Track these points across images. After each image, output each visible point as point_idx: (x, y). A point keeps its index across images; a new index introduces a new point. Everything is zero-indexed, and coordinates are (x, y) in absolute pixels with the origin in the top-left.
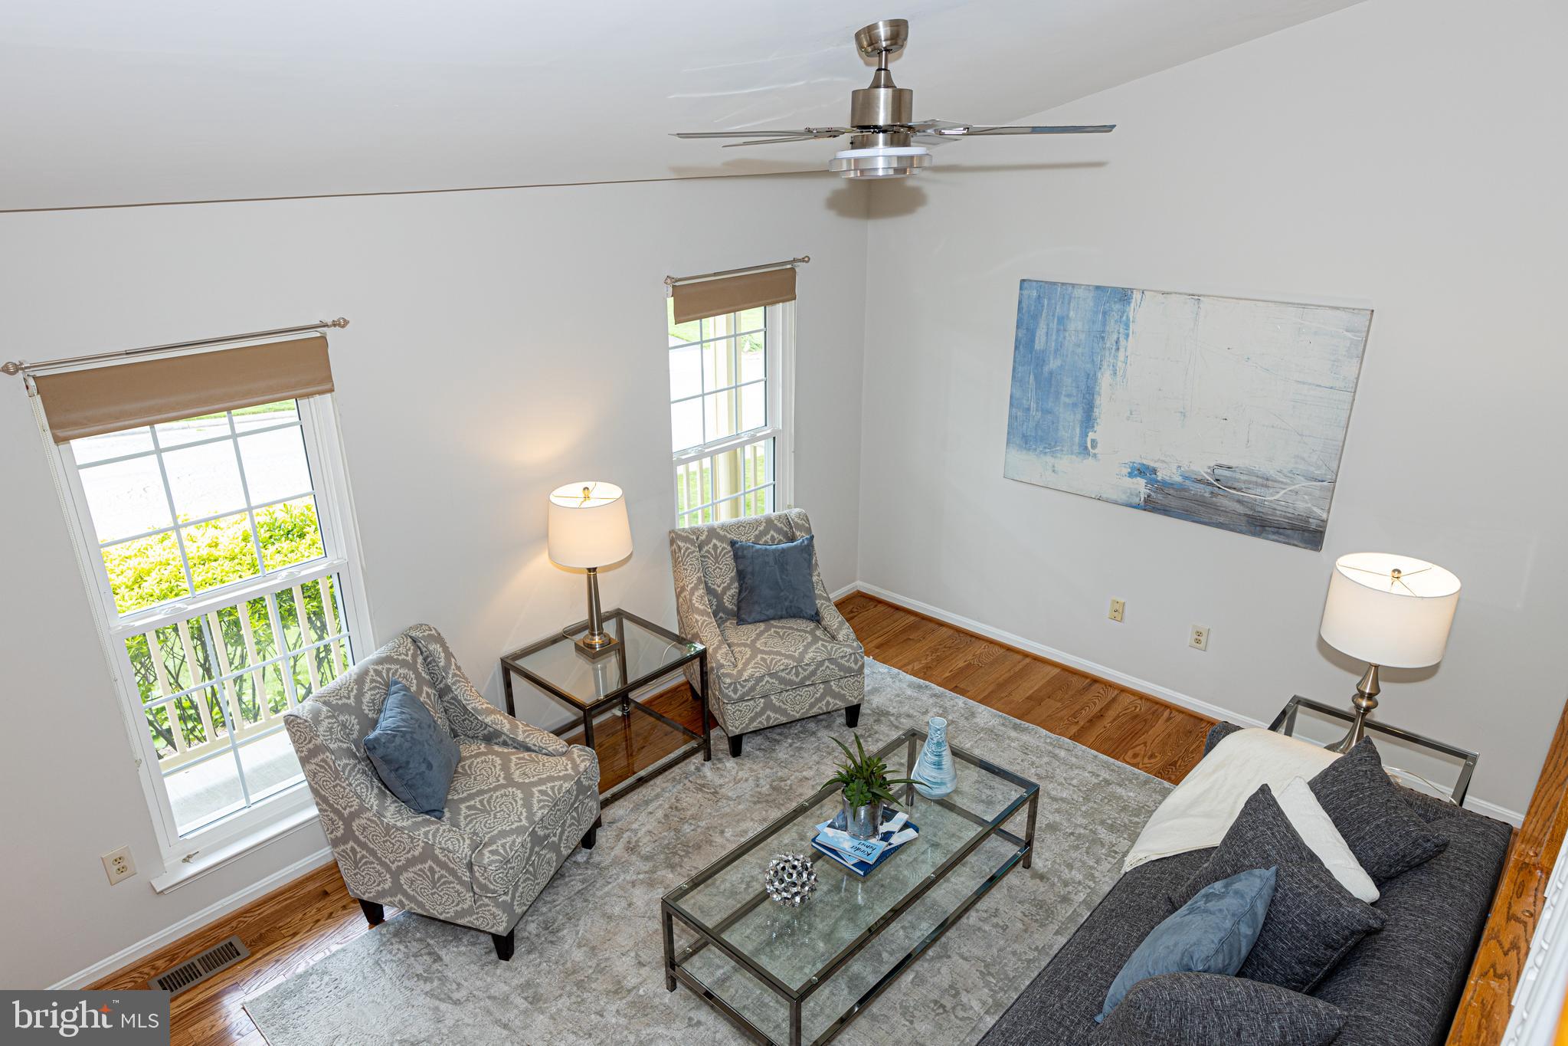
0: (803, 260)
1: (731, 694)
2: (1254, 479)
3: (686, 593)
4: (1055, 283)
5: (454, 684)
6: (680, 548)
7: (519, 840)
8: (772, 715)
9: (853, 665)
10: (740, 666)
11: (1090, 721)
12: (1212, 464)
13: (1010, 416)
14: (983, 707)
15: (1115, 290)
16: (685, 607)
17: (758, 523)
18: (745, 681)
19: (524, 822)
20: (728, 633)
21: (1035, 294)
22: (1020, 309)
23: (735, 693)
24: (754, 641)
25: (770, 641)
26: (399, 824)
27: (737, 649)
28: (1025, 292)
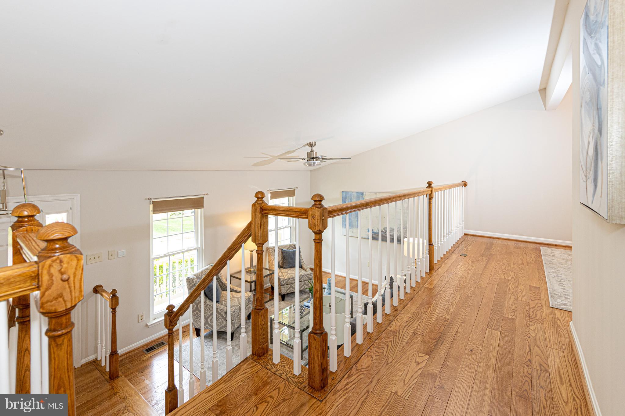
0: (297, 188)
1: (282, 283)
2: (392, 230)
3: (271, 261)
4: (348, 192)
5: (220, 277)
6: (270, 251)
7: (237, 307)
8: (292, 289)
9: (310, 277)
10: (284, 276)
11: (366, 291)
12: (384, 227)
13: (342, 221)
14: (341, 289)
15: (360, 193)
16: (271, 265)
17: (287, 245)
18: (286, 279)
19: (238, 304)
20: (281, 270)
21: (345, 194)
22: (342, 198)
23: (283, 283)
24: (287, 272)
25: (291, 271)
26: (210, 304)
27: (283, 273)
28: (343, 194)
